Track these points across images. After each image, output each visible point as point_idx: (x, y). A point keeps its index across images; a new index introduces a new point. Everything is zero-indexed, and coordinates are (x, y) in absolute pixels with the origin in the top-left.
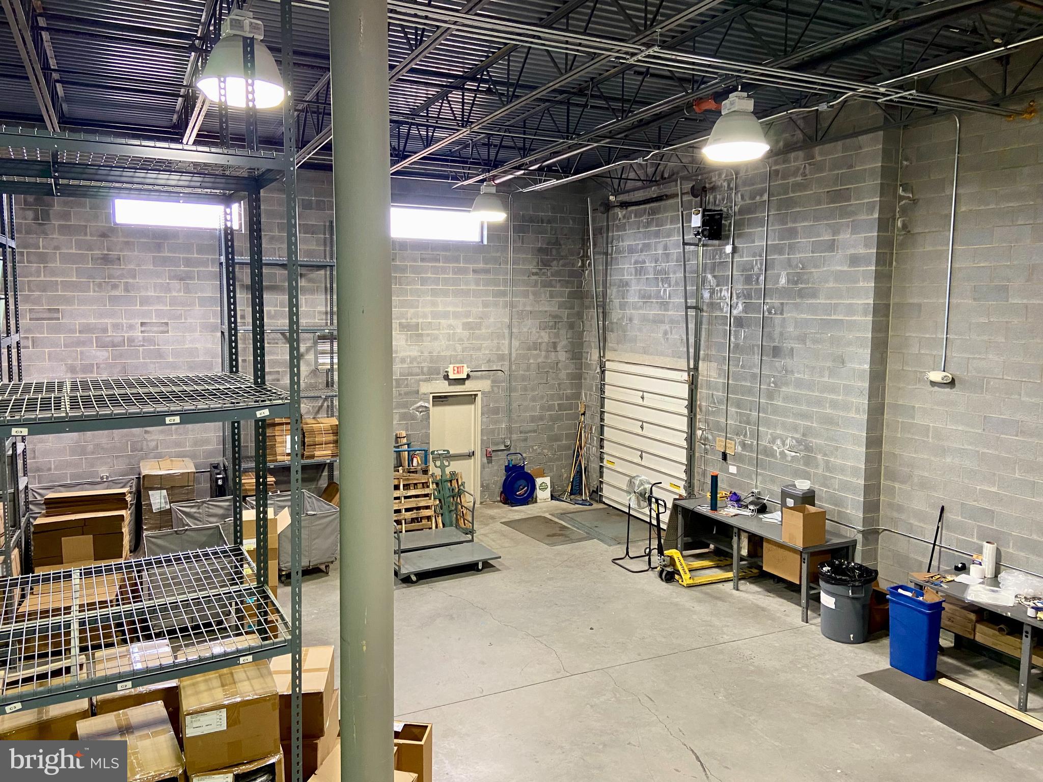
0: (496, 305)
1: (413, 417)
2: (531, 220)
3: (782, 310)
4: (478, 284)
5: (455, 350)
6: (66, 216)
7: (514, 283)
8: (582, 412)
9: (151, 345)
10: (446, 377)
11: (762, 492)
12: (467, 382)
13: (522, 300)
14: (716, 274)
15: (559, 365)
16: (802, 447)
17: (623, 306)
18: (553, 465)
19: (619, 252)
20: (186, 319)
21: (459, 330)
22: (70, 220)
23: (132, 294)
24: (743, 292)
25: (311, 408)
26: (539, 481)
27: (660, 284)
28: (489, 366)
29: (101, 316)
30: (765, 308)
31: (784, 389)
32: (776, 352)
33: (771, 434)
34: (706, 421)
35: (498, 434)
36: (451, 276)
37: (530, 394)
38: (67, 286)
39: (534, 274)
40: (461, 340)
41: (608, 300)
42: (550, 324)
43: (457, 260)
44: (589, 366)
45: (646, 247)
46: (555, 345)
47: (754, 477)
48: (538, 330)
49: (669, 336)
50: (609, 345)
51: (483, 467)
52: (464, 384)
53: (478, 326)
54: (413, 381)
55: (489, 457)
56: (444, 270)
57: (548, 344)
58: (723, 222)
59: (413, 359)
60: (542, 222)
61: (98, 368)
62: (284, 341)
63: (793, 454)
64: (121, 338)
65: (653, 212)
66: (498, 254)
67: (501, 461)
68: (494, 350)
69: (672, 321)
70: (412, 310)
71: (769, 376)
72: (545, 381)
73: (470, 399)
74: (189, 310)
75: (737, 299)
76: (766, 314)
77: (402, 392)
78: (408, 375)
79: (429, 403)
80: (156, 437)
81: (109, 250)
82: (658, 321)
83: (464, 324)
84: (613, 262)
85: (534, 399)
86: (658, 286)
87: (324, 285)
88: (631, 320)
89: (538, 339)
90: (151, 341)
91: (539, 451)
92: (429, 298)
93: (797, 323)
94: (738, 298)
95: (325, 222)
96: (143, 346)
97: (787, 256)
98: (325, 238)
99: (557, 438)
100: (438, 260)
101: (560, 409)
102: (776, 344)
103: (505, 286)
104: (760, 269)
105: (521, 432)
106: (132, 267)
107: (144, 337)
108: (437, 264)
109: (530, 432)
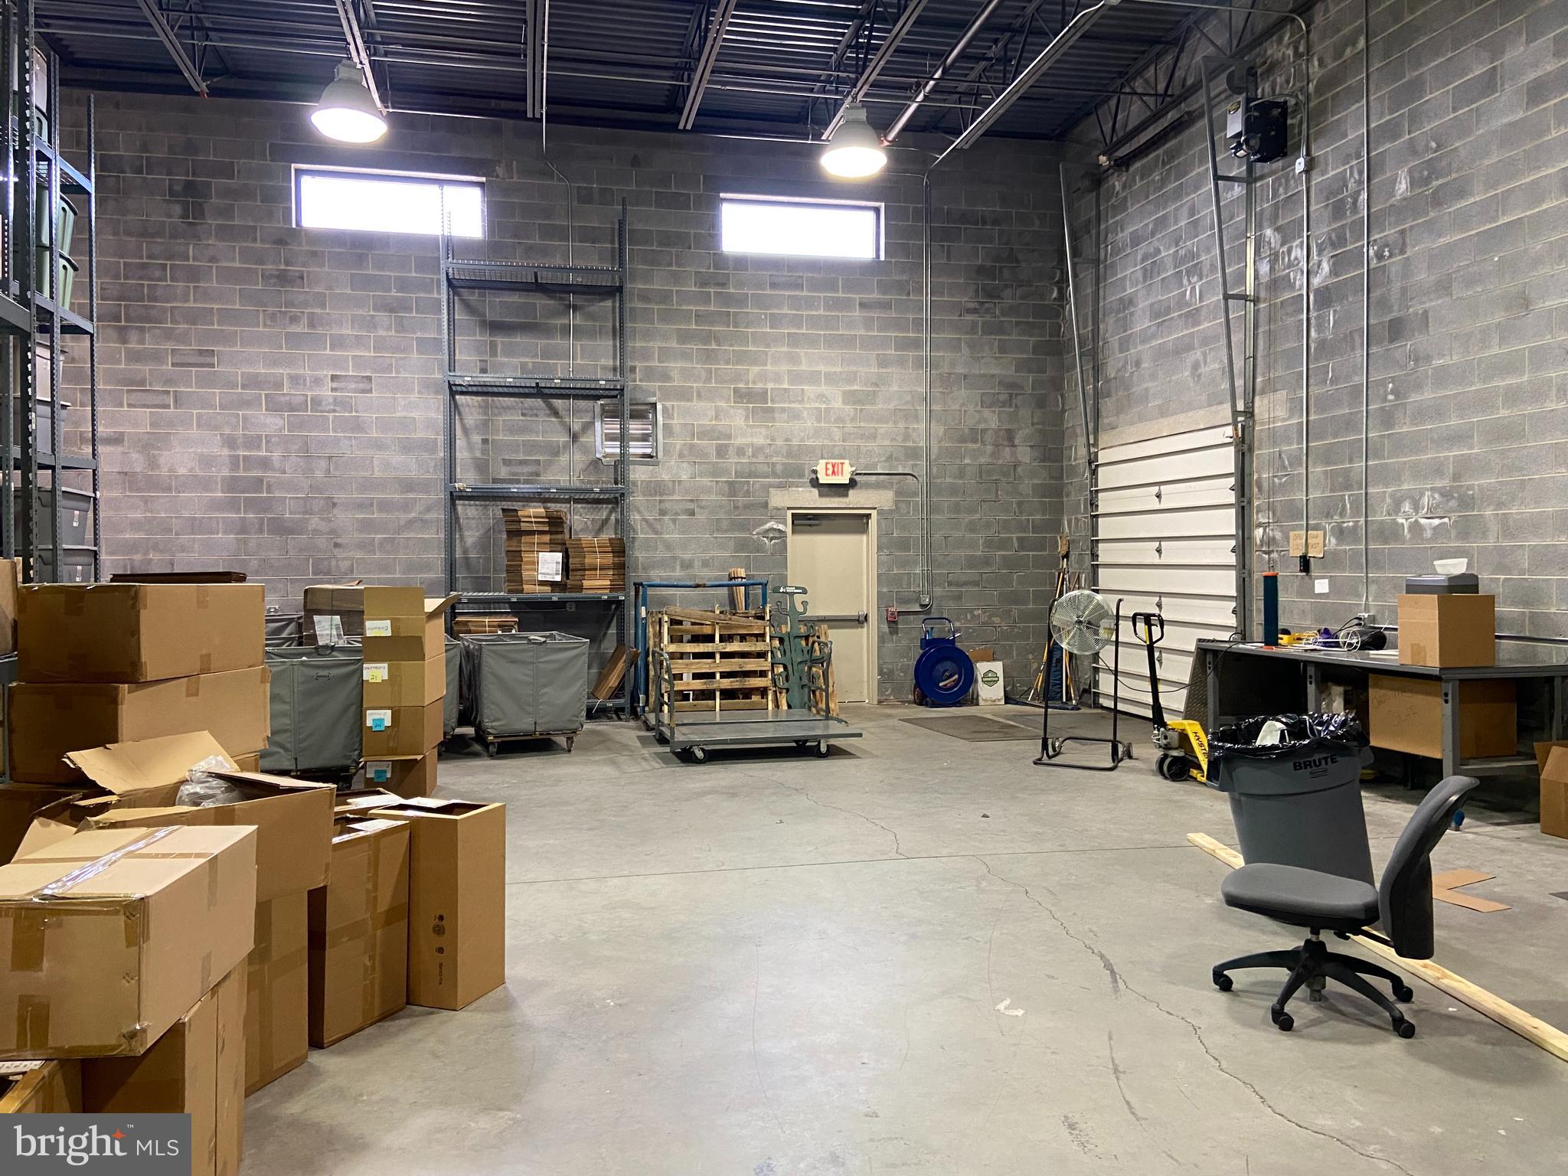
0: (901, 362)
1: (760, 548)
2: (964, 218)
3: (1404, 244)
4: (868, 327)
5: (830, 437)
6: (227, 212)
7: (935, 326)
8: (1064, 552)
9: (346, 411)
10: (815, 483)
11: (1378, 617)
12: (851, 492)
13: (948, 355)
14: (1280, 222)
15: (1019, 469)
16: (1453, 503)
17: (1124, 345)
18: (1011, 646)
19: (1117, 251)
20: (398, 372)
21: (838, 404)
22: (232, 218)
23: (320, 331)
24: (1330, 238)
25: (589, 523)
26: (981, 668)
27: (1185, 282)
28: (890, 468)
29: (275, 363)
30: (1371, 252)
31: (1414, 397)
32: (1396, 330)
33: (1392, 496)
34: (1271, 507)
35: (909, 585)
36: (822, 312)
37: (967, 518)
38: (226, 316)
39: (969, 311)
40: (840, 419)
41: (1101, 343)
42: (1002, 398)
43: (832, 286)
44: (1073, 470)
45: (1162, 223)
46: (1010, 436)
47: (1362, 589)
48: (979, 408)
49: (1203, 370)
50: (1105, 421)
51: (882, 639)
52: (846, 495)
53: (871, 397)
54: (757, 486)
55: (892, 622)
56: (810, 303)
57: (997, 431)
58: (1289, 122)
59: (758, 450)
60: (984, 223)
61: (268, 442)
62: (548, 412)
63: (1436, 522)
64: (303, 398)
65: (1171, 156)
66: (905, 277)
67: (914, 632)
68: (900, 439)
69: (1206, 341)
70: (755, 369)
71: (1383, 383)
72: (993, 497)
73: (857, 522)
74: (401, 358)
75: (1319, 255)
76: (1374, 263)
77: (740, 504)
78: (749, 476)
79: (785, 524)
80: (350, 554)
81: (287, 264)
82: (1182, 348)
83: (844, 393)
84: (1108, 272)
85: (972, 527)
86: (1181, 285)
87: (611, 324)
88: (1138, 364)
89: (979, 422)
90: (346, 405)
91: (984, 618)
92: (785, 349)
93: (1434, 259)
94: (1320, 252)
95: (613, 223)
96: (334, 411)
97: (1407, 137)
98: (613, 248)
99: (1016, 599)
100: (800, 287)
101: (1022, 547)
102: (1395, 314)
103: (918, 332)
104: (1360, 182)
105: (950, 584)
106: (319, 290)
107: (335, 398)
108: (797, 293)
109: (965, 584)
